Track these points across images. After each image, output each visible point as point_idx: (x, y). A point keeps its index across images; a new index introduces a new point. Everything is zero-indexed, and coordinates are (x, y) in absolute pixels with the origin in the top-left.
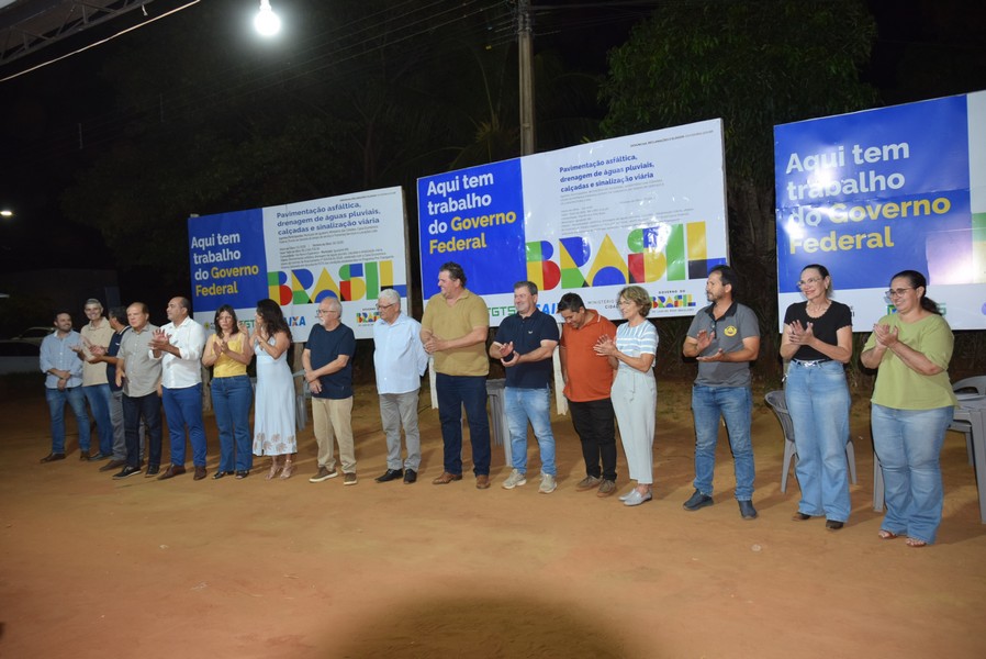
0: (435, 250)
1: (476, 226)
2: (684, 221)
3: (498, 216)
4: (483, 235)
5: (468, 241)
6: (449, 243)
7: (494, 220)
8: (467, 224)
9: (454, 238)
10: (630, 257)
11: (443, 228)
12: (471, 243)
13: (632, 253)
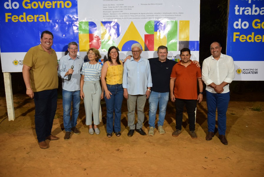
0: (10, 20)
1: (42, 7)
2: (178, 19)
3: (59, 3)
4: (47, 13)
5: (36, 16)
6: (21, 16)
7: (56, 5)
8: (35, 5)
9: (24, 14)
10: (146, 36)
11: (16, 5)
12: (38, 18)
13: (147, 34)
